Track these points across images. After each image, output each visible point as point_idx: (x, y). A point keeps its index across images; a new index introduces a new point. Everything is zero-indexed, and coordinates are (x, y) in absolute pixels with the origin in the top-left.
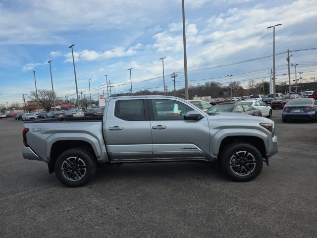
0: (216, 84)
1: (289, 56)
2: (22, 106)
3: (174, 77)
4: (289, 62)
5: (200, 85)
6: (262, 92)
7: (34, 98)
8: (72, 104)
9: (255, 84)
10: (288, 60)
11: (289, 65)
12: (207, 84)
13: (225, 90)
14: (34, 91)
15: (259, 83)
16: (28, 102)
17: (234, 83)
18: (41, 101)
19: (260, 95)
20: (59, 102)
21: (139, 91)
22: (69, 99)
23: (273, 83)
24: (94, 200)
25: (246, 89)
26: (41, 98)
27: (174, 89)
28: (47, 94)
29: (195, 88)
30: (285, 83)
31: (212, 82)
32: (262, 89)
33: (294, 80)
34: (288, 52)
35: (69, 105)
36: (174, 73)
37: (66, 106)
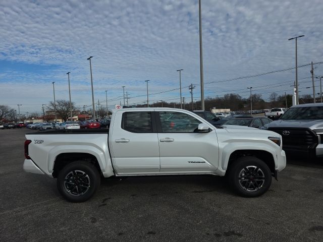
0: (235, 96)
1: (313, 68)
2: (40, 116)
3: (192, 88)
4: (312, 74)
5: (219, 97)
7: (53, 108)
8: (90, 115)
9: (277, 97)
10: (312, 72)
11: (313, 77)
12: (226, 96)
13: (245, 102)
14: (53, 101)
15: (281, 96)
16: (47, 112)
17: (255, 96)
18: (58, 111)
19: (281, 109)
20: (76, 113)
21: (156, 102)
22: (86, 110)
23: (295, 96)
25: (268, 101)
26: (59, 108)
27: (191, 101)
28: (65, 104)
29: (214, 100)
30: (310, 96)
31: (231, 94)
32: (285, 102)
33: (319, 94)
34: (312, 64)
35: (86, 116)
36: (192, 85)
37: (83, 116)
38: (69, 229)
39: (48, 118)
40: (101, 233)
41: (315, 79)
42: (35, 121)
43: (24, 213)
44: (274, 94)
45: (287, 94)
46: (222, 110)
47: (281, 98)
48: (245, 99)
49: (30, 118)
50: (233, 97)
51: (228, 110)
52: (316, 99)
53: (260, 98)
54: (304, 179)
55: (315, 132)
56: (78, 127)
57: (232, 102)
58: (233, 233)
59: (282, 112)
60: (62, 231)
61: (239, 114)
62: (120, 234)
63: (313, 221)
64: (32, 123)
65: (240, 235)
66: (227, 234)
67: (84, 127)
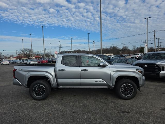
0: (116, 47)
1: (155, 34)
3: (94, 43)
4: (154, 37)
6: (140, 52)
7: (21, 52)
8: (41, 56)
9: (136, 48)
10: (154, 35)
11: (155, 38)
12: (111, 47)
13: (120, 50)
14: (22, 49)
15: (138, 47)
16: (19, 54)
17: (125, 47)
18: (25, 54)
19: (139, 54)
20: (34, 55)
21: (75, 50)
22: (39, 53)
23: (146, 48)
24: (59, 107)
25: (132, 50)
26: (25, 52)
27: (94, 49)
28: (28, 50)
30: (152, 47)
31: (113, 46)
32: (140, 50)
33: (157, 46)
34: (154, 31)
35: (39, 56)
36: (94, 41)
37: (38, 57)
38: (49, 111)
39: (19, 57)
40: (65, 112)
41: (156, 39)
42: (12, 59)
43: (24, 103)
44: (135, 46)
45: (141, 46)
46: (109, 54)
47: (138, 49)
48: (120, 49)
49: (10, 57)
50: (114, 48)
51: (112, 54)
52: (156, 49)
53: (128, 48)
54: (154, 88)
55: (159, 66)
56: (37, 63)
57: (114, 50)
58: (126, 112)
59: (140, 56)
60: (46, 112)
61: (118, 56)
62: (74, 113)
63: (161, 106)
64: (11, 60)
65: (129, 113)
66: (123, 112)
67: (40, 62)
